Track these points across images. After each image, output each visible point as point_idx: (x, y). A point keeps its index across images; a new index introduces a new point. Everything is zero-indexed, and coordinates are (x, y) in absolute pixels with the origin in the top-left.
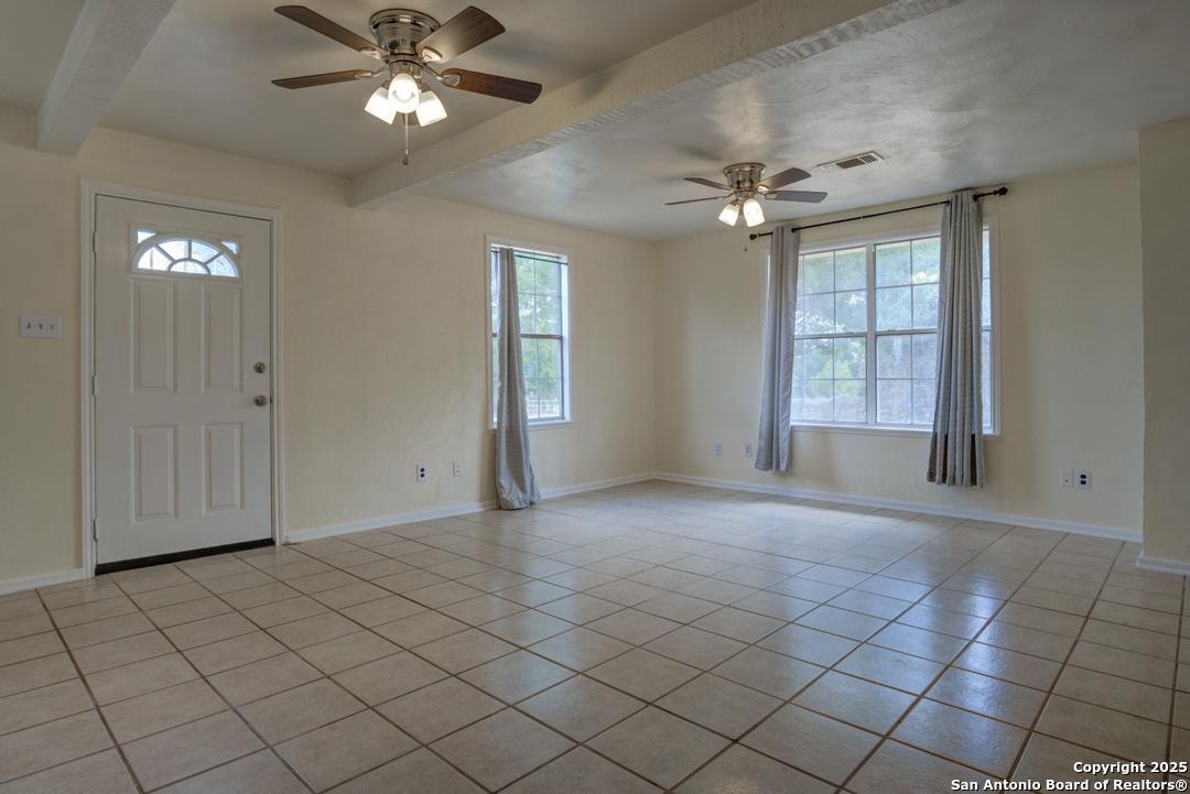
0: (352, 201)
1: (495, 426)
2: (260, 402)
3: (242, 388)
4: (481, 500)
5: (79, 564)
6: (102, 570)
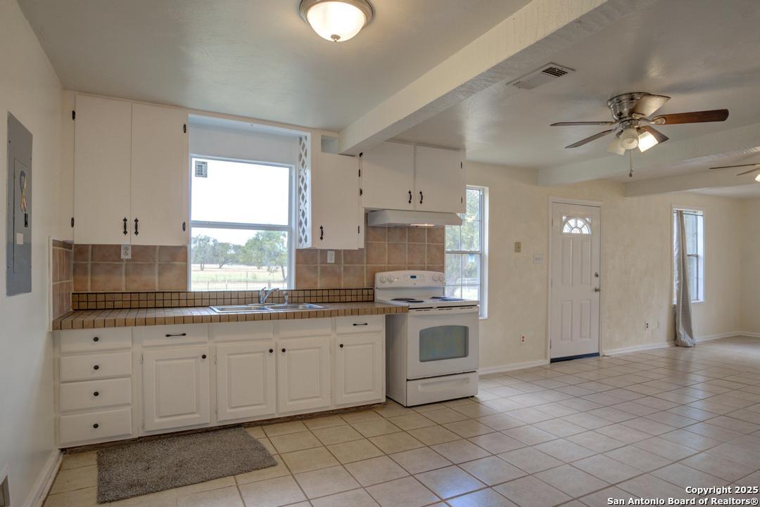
0: (625, 194)
1: (675, 303)
2: (596, 290)
3: (591, 284)
4: (668, 341)
5: (546, 358)
6: (553, 361)
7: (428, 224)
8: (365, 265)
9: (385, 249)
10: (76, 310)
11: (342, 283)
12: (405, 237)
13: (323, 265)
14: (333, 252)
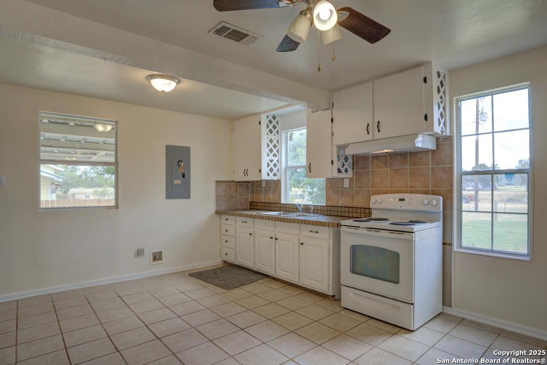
7: (387, 149)
8: (371, 189)
9: (387, 174)
10: (250, 209)
11: (354, 202)
12: (407, 162)
13: (342, 189)
14: (348, 180)
